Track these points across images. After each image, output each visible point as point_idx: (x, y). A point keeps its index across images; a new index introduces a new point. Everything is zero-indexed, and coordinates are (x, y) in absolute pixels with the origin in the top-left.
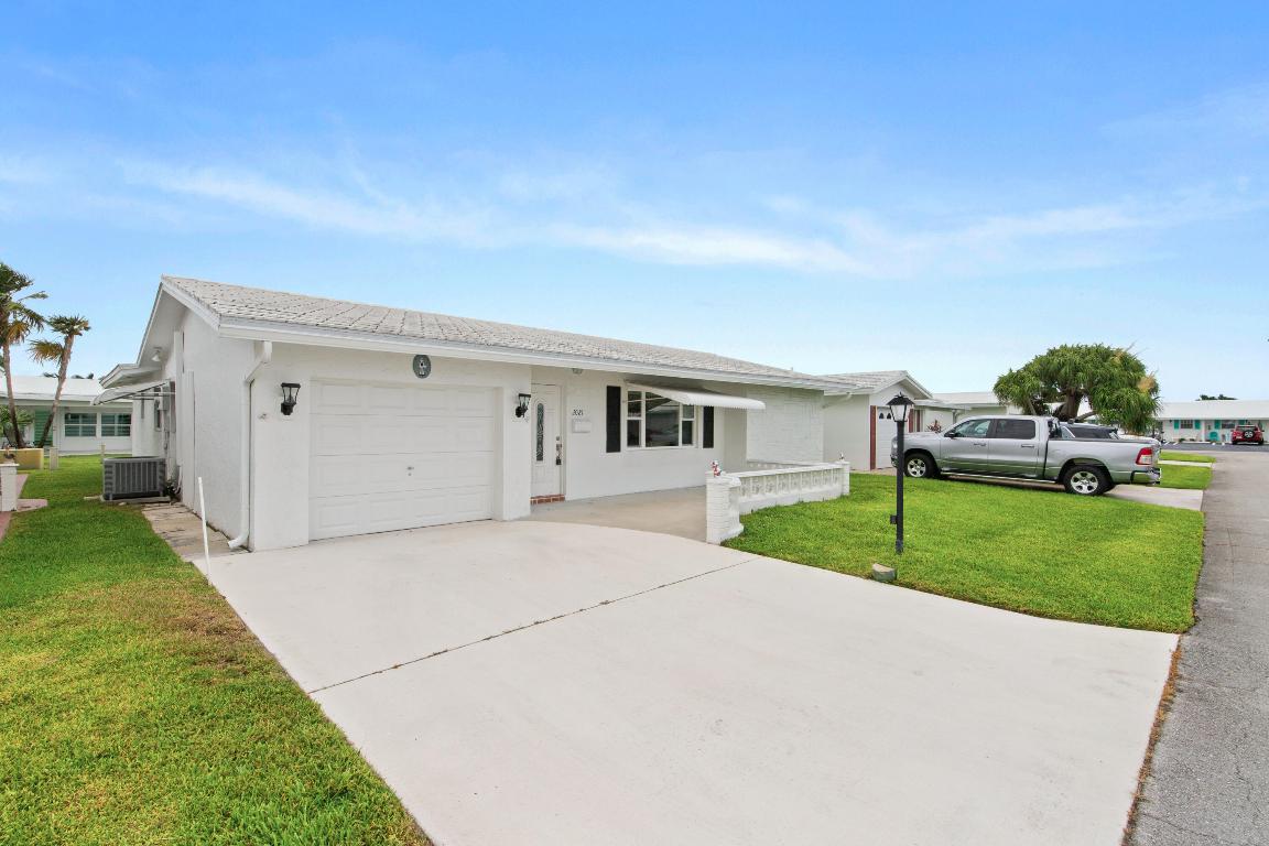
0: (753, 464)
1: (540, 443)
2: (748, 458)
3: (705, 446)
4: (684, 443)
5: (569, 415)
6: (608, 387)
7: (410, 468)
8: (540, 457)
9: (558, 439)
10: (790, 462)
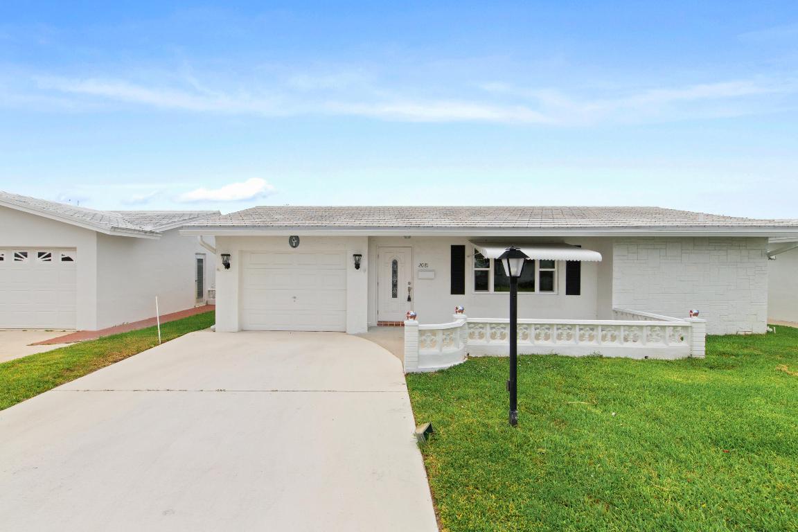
0: (619, 314)
1: (395, 285)
2: (614, 307)
3: (568, 293)
4: (542, 289)
5: (416, 267)
6: (452, 246)
7: (295, 298)
8: (395, 295)
9: (409, 283)
10: (651, 315)
